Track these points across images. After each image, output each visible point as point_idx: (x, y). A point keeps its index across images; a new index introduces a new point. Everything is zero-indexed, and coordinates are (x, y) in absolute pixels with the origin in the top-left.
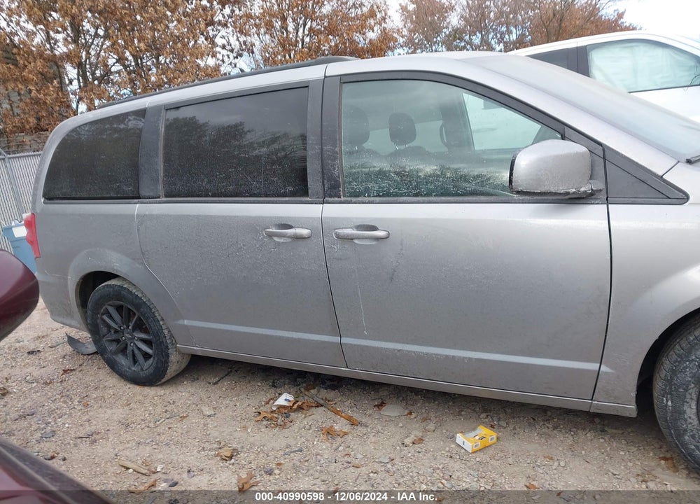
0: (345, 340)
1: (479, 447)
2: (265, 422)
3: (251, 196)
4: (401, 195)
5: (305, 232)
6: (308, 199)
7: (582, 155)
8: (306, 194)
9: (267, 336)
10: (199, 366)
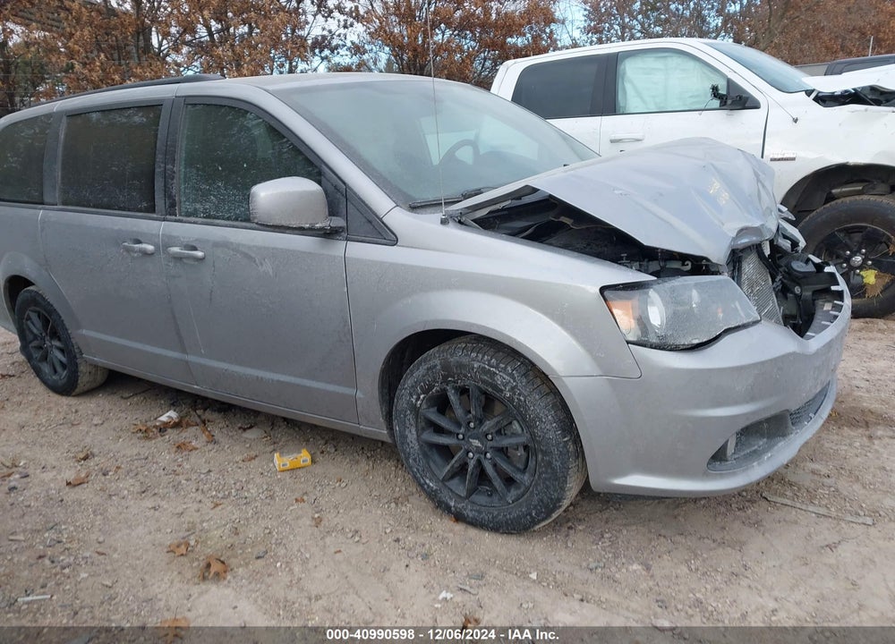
0: (191, 358)
1: (288, 466)
2: (140, 435)
3: (120, 209)
4: (218, 218)
5: (150, 248)
6: (155, 216)
7: (312, 193)
8: (153, 211)
9: (157, 355)
10: (114, 381)
